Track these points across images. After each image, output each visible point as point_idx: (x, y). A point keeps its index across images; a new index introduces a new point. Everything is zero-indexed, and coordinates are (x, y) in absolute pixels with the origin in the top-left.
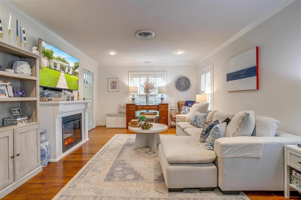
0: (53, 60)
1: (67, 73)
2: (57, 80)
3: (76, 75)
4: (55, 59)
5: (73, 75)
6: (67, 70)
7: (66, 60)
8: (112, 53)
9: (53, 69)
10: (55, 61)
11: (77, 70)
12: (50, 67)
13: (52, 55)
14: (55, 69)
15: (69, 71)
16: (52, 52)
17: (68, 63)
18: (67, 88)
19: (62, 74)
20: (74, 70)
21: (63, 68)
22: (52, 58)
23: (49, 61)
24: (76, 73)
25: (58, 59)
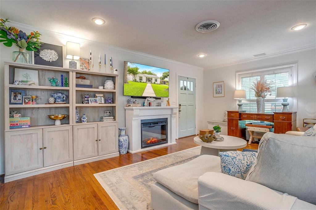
0: (138, 75)
1: (154, 83)
2: (143, 90)
3: (165, 84)
4: (141, 74)
5: (161, 83)
6: (153, 81)
7: (152, 72)
8: (202, 56)
9: (139, 82)
10: (141, 75)
11: (166, 79)
12: (135, 81)
13: (137, 71)
14: (140, 81)
15: (156, 81)
16: (137, 69)
17: (154, 75)
18: (154, 96)
19: (149, 85)
20: (162, 79)
21: (149, 80)
22: (137, 74)
23: (134, 76)
24: (165, 82)
25: (143, 73)
